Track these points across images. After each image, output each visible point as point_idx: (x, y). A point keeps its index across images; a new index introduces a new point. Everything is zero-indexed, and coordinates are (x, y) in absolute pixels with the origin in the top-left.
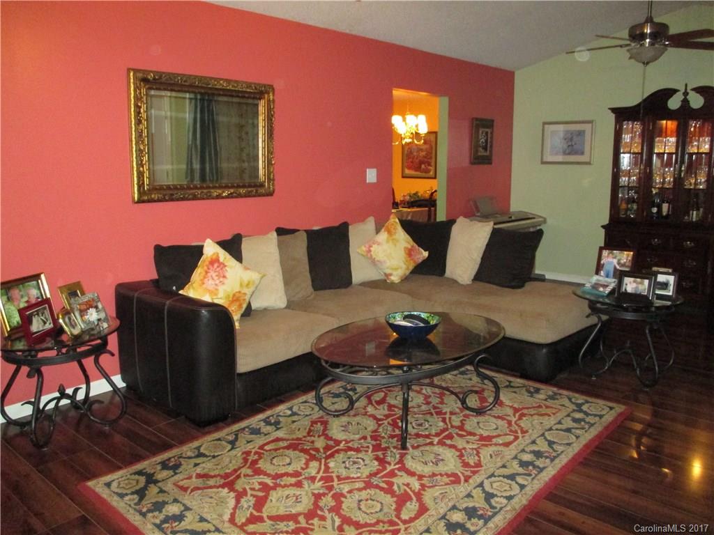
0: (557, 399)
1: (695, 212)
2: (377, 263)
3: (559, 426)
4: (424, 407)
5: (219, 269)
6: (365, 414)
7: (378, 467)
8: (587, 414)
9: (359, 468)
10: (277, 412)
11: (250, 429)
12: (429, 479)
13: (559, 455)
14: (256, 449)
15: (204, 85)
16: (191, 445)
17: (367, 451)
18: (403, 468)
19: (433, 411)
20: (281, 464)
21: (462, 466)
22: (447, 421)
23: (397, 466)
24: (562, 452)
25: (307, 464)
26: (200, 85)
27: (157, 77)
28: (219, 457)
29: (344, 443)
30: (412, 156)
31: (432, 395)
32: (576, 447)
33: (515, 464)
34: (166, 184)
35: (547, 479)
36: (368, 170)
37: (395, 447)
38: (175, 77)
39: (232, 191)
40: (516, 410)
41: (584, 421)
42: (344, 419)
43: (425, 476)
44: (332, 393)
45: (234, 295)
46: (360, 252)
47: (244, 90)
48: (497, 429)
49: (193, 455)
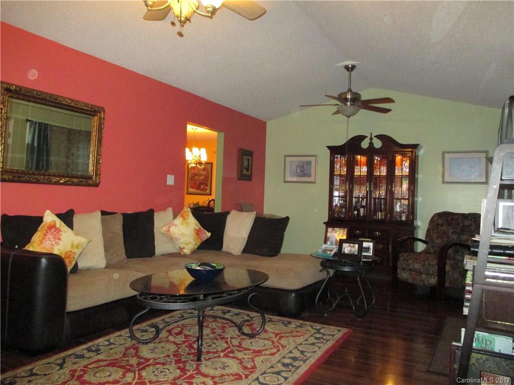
0: (303, 327)
1: (380, 213)
2: (174, 239)
3: (307, 342)
4: (211, 336)
5: (56, 232)
6: (168, 341)
7: (181, 373)
8: (324, 335)
9: (166, 375)
10: (97, 343)
11: (75, 355)
12: (219, 378)
13: (308, 359)
14: (81, 368)
15: (52, 100)
16: (24, 368)
17: (171, 364)
18: (200, 373)
19: (218, 337)
20: (103, 376)
21: (243, 369)
22: (229, 342)
23: (195, 372)
24: (310, 357)
25: (124, 375)
26: (50, 99)
27: (18, 89)
28: (50, 375)
29: (152, 360)
30: (194, 179)
31: (217, 328)
32: (319, 353)
33: (280, 365)
34: (16, 168)
35: (302, 373)
36: (168, 176)
37: (192, 361)
38: (32, 92)
39: (68, 179)
40: (276, 335)
41: (323, 339)
42: (151, 345)
43: (216, 377)
44: (141, 330)
45: (66, 253)
46: (162, 231)
47: (83, 107)
48: (265, 345)
49: (27, 375)
